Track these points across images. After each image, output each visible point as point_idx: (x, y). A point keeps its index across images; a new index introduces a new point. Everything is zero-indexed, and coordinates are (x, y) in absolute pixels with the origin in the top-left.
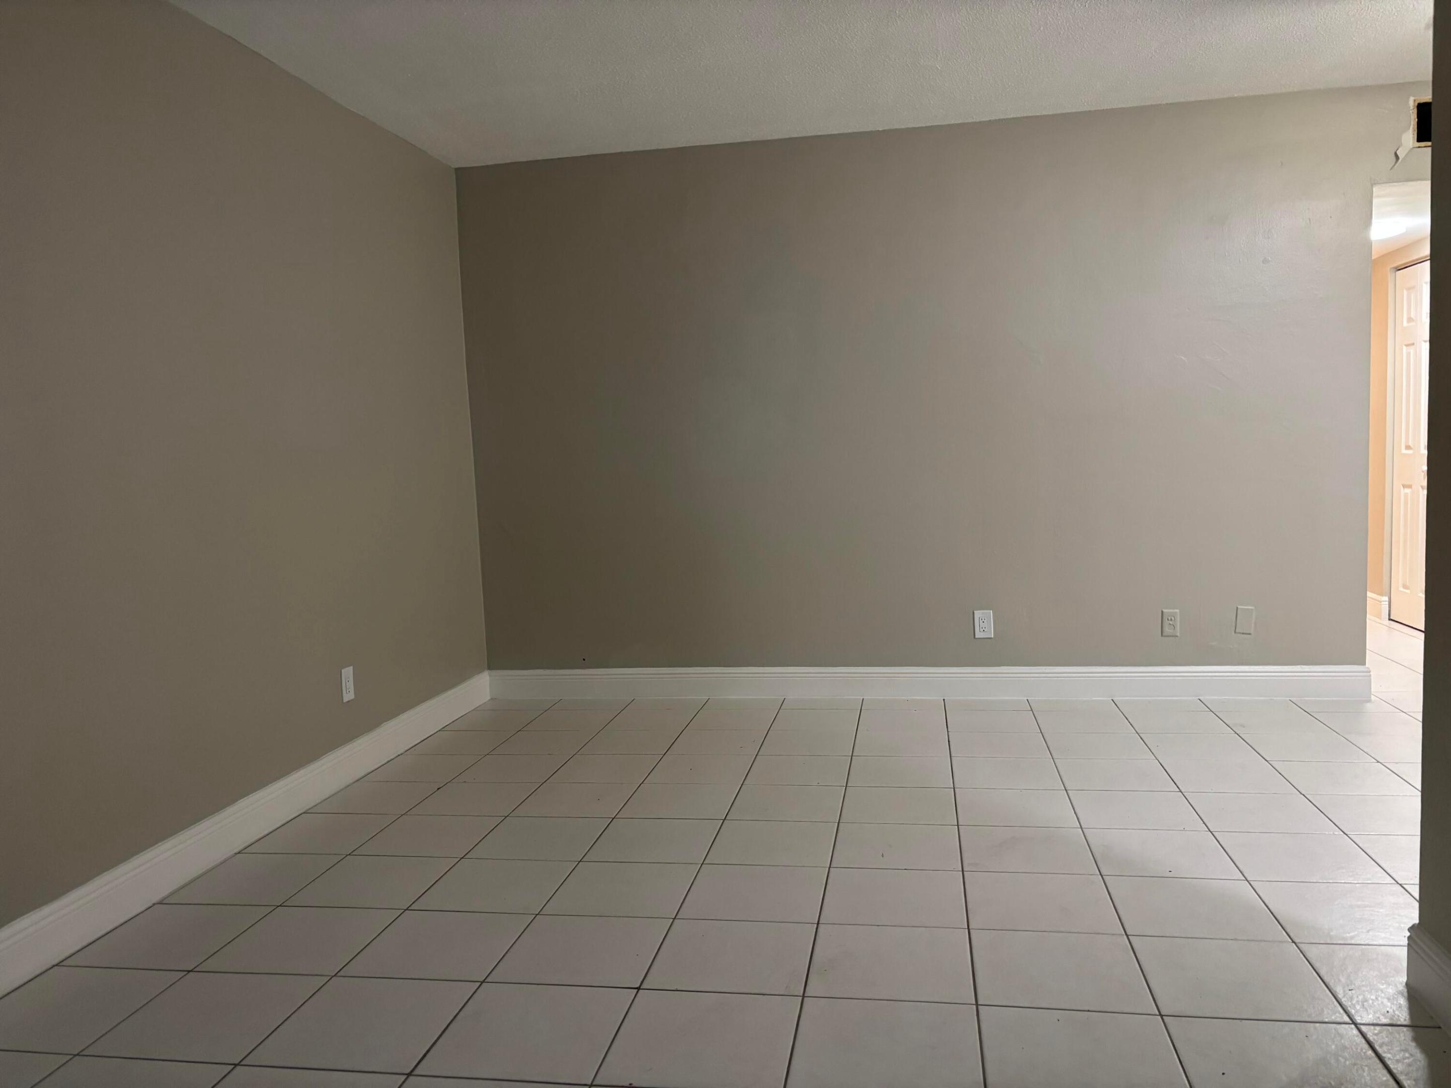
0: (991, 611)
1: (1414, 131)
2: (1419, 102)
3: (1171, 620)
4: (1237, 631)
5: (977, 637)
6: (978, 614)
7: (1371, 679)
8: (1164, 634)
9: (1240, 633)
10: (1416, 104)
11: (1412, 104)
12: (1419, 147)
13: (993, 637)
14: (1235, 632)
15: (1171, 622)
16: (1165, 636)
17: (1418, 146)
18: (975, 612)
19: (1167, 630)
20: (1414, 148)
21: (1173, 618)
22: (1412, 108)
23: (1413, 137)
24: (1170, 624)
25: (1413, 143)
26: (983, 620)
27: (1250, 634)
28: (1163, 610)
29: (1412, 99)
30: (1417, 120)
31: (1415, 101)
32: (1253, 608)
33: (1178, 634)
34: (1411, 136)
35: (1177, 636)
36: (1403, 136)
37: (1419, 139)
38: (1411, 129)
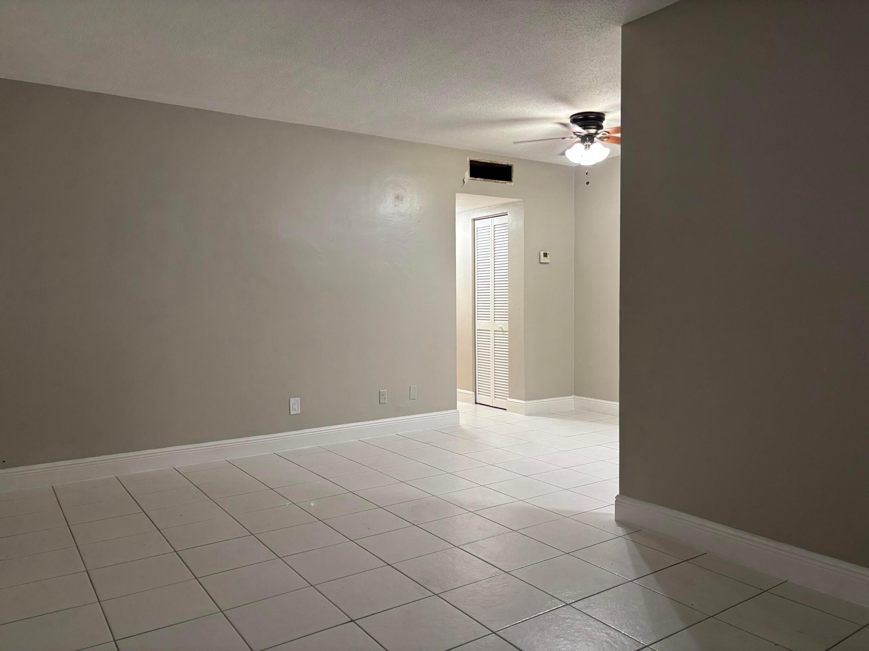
0: (299, 398)
3: (384, 395)
4: (410, 398)
5: (291, 413)
6: (292, 400)
7: (459, 416)
8: (381, 403)
9: (411, 399)
11: (468, 160)
12: (471, 179)
13: (300, 413)
15: (384, 396)
16: (381, 404)
18: (291, 399)
19: (382, 401)
20: (469, 179)
21: (384, 394)
22: (468, 162)
23: (469, 175)
24: (383, 397)
25: (469, 177)
26: (295, 404)
27: (415, 399)
28: (380, 391)
29: (468, 158)
30: (470, 167)
31: (469, 159)
32: (416, 386)
33: (386, 402)
35: (386, 403)
36: (465, 173)
37: (471, 176)
38: (468, 171)
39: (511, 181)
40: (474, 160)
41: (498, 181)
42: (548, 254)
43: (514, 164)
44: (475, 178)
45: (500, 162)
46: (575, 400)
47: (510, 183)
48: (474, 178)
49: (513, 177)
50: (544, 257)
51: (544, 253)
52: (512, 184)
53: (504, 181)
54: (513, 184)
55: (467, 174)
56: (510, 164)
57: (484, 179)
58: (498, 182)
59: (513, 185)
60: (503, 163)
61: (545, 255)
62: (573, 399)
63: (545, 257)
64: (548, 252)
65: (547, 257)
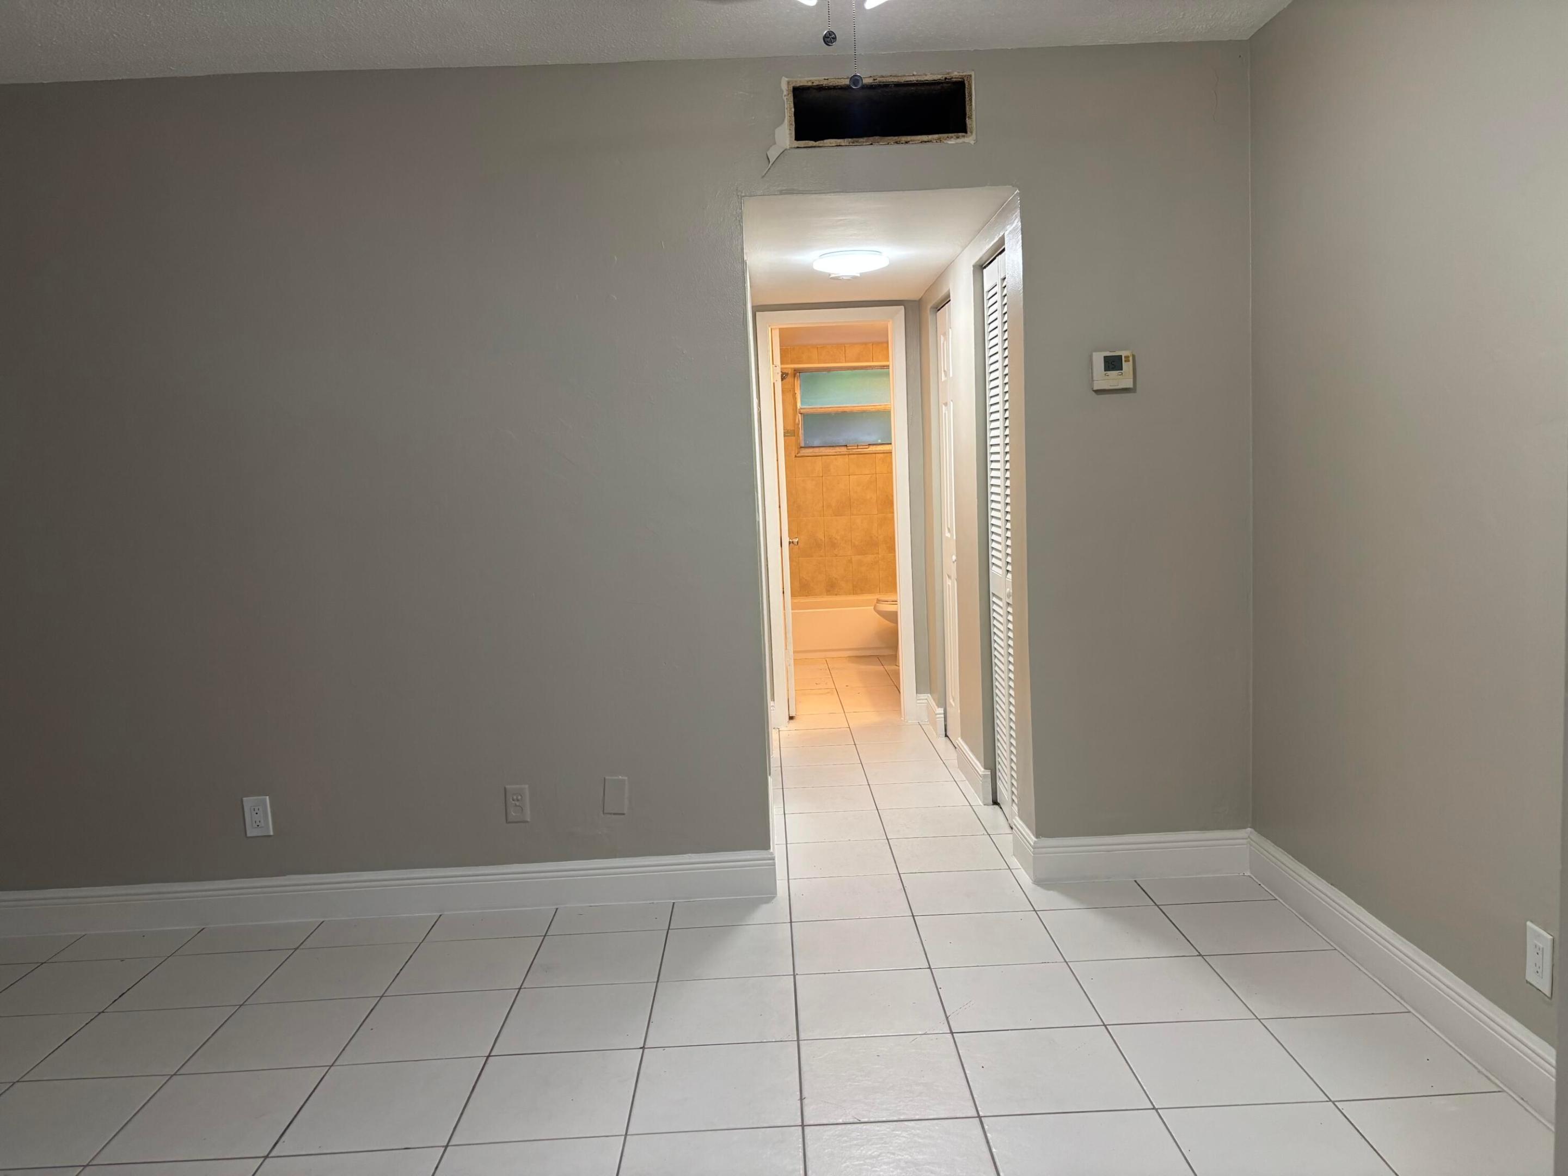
0: (268, 797)
1: (791, 124)
2: (794, 85)
3: (518, 800)
4: (605, 811)
5: (249, 835)
6: (249, 802)
7: (775, 868)
8: (509, 820)
9: (607, 813)
10: (792, 89)
11: (785, 87)
12: (798, 147)
13: (272, 833)
14: (604, 813)
15: (518, 803)
16: (510, 822)
17: (796, 146)
18: (244, 799)
19: (513, 814)
20: (792, 148)
21: (519, 797)
22: (785, 93)
23: (790, 134)
24: (516, 805)
25: (790, 141)
26: (257, 811)
27: (624, 814)
28: (508, 787)
29: (784, 80)
30: (793, 110)
31: (788, 82)
32: (626, 778)
33: (529, 820)
34: (788, 132)
35: (527, 822)
36: (777, 131)
37: (799, 137)
38: (786, 121)
39: (966, 132)
40: (810, 84)
41: (909, 138)
42: (1123, 359)
43: (973, 73)
44: (815, 141)
45: (915, 73)
46: (1251, 845)
47: (958, 137)
48: (811, 143)
49: (970, 118)
50: (1105, 370)
51: (1105, 357)
52: (966, 140)
53: (936, 136)
54: (969, 139)
55: (785, 133)
56: (956, 74)
57: (850, 140)
58: (907, 142)
59: (972, 142)
60: (929, 77)
61: (1113, 364)
62: (1245, 841)
63: (1113, 369)
64: (1124, 354)
65: (1122, 370)
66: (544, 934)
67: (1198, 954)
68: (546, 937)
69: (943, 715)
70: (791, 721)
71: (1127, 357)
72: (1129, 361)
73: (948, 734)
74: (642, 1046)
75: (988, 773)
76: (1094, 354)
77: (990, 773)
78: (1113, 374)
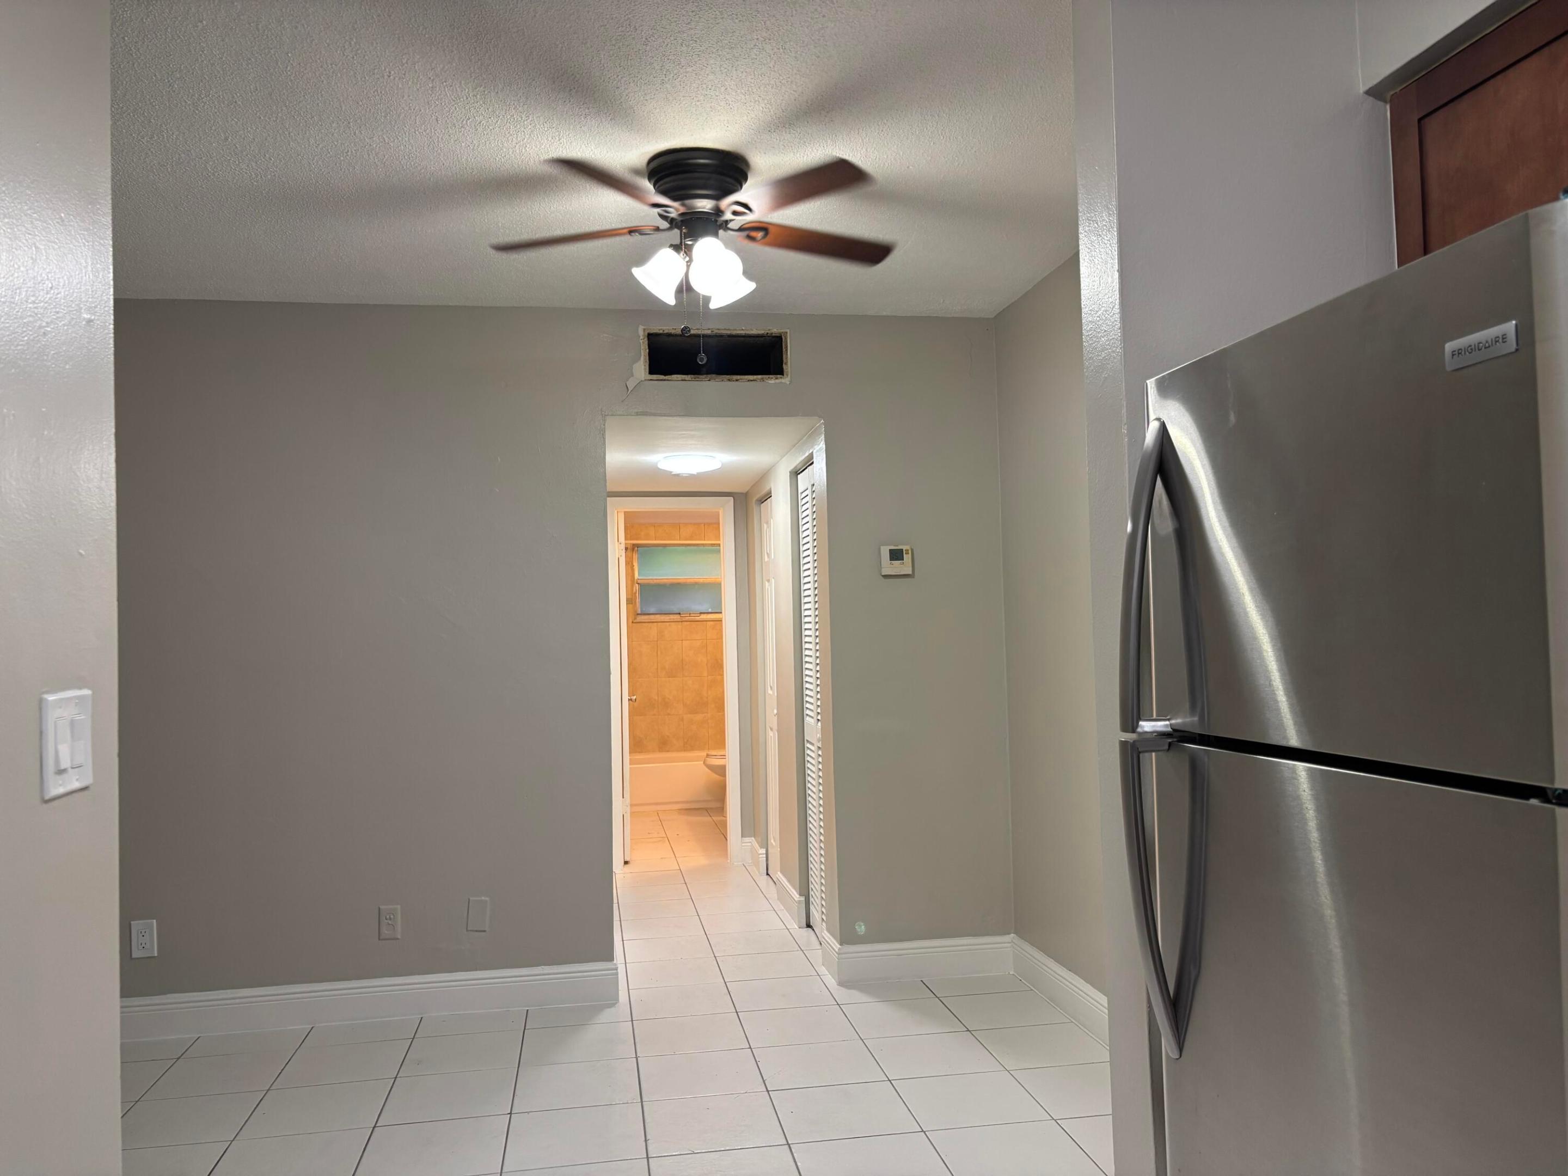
0: (155, 921)
1: (646, 362)
2: (648, 331)
3: (390, 919)
4: (469, 929)
5: (134, 956)
6: (136, 925)
7: (618, 977)
8: (381, 938)
9: (471, 931)
10: (646, 334)
11: (641, 333)
12: (651, 380)
13: (156, 955)
14: (467, 930)
15: (390, 922)
16: (382, 940)
17: (650, 378)
18: (132, 922)
19: (386, 932)
20: (646, 380)
21: (392, 917)
22: (641, 337)
23: (645, 369)
24: (388, 924)
25: (645, 374)
26: (143, 934)
27: (484, 931)
28: (381, 907)
29: (641, 328)
30: (648, 351)
31: (644, 330)
32: (487, 899)
33: (399, 937)
34: (643, 367)
35: (398, 939)
36: (634, 366)
37: (652, 372)
38: (642, 358)
39: (783, 375)
40: (661, 332)
41: (739, 377)
42: (904, 552)
43: (788, 331)
44: (665, 375)
45: (743, 328)
46: (1013, 948)
47: (777, 378)
48: (662, 377)
49: (786, 364)
50: (890, 560)
51: (890, 550)
52: (783, 381)
53: (760, 377)
54: (785, 380)
55: (641, 368)
56: (775, 330)
57: (692, 376)
58: (737, 380)
59: (788, 383)
60: (754, 332)
61: (896, 555)
62: (1009, 945)
63: (897, 559)
64: (904, 548)
65: (903, 560)
66: (412, 1037)
67: (967, 1030)
68: (415, 1039)
69: (765, 856)
70: (627, 866)
71: (907, 550)
72: (908, 553)
73: (769, 873)
74: (509, 1112)
75: (803, 899)
76: (882, 547)
77: (804, 899)
78: (897, 563)
